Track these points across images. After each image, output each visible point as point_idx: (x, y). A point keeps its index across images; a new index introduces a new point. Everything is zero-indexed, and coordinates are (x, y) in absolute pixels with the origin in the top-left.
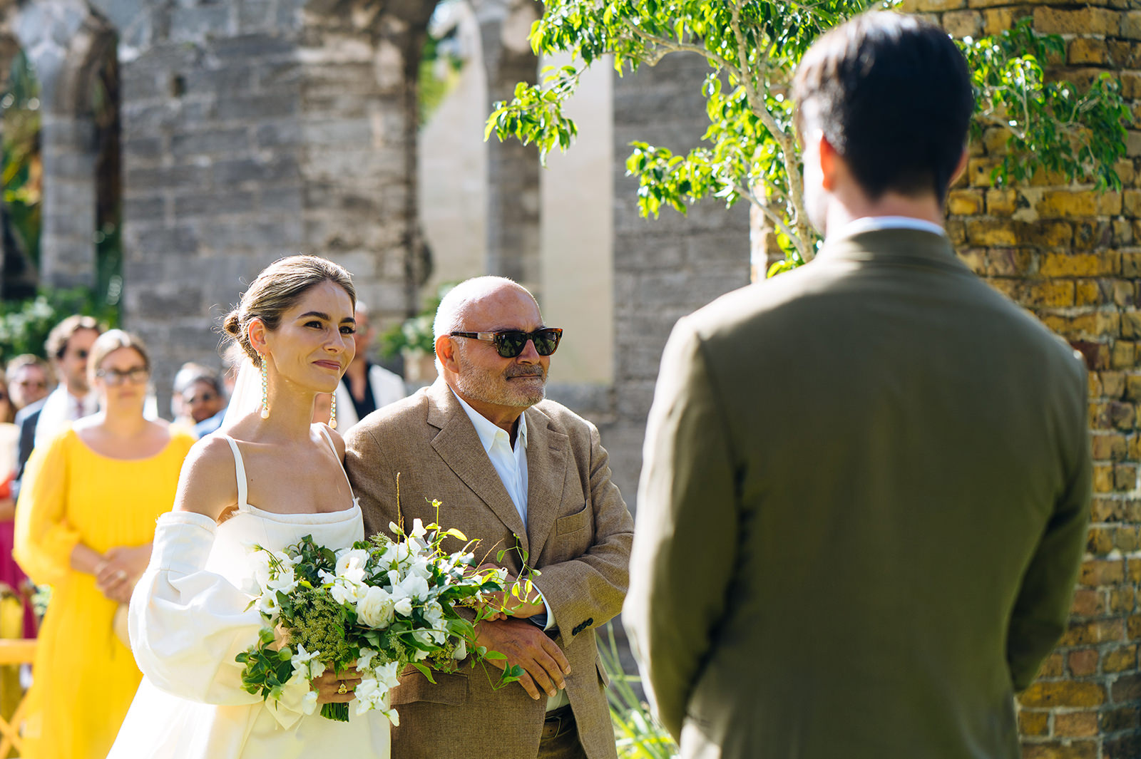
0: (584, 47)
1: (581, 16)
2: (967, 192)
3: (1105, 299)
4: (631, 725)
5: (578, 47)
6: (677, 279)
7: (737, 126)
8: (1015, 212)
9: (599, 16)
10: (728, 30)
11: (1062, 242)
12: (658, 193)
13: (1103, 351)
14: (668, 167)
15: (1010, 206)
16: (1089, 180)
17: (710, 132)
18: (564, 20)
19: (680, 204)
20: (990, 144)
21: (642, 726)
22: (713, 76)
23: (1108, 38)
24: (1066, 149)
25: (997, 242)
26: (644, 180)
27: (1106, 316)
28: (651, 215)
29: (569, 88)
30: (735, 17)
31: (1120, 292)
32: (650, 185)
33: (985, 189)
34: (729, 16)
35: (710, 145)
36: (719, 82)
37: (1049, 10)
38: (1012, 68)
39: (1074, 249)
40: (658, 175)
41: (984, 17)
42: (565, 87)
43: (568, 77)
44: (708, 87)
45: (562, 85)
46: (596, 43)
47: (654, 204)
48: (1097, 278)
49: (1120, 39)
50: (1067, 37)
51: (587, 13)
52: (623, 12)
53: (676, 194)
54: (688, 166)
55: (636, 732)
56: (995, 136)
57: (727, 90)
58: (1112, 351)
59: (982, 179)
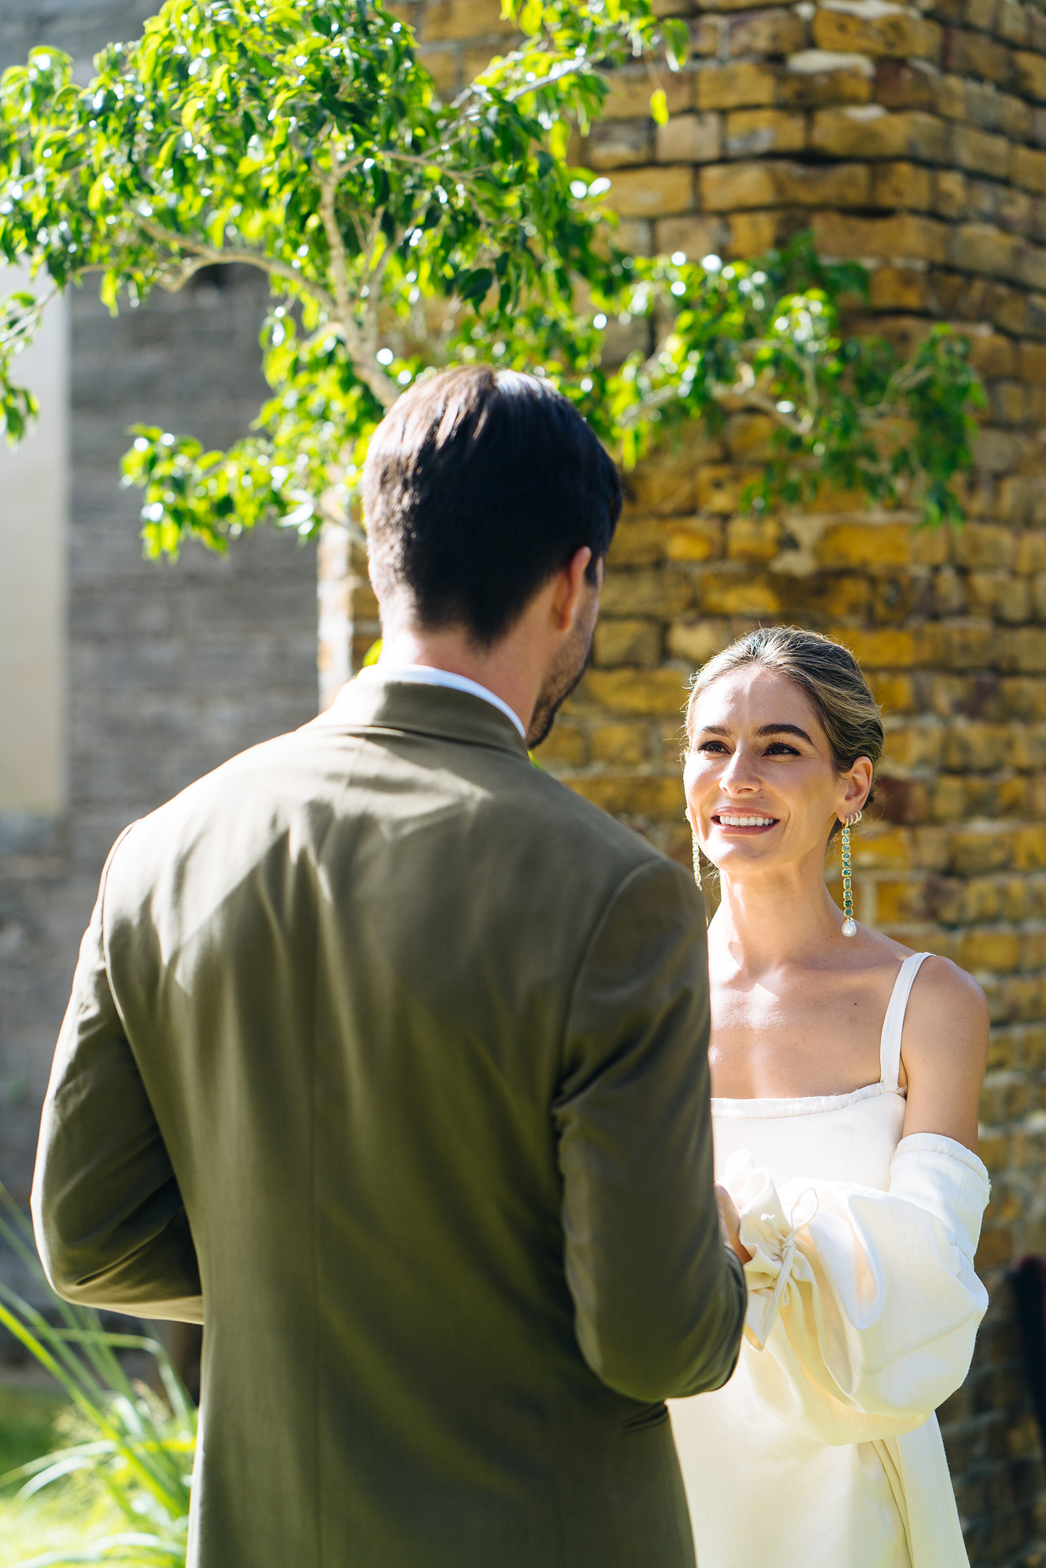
0: (50, 258)
1: (47, 201)
2: (696, 523)
3: (921, 706)
4: (114, 1421)
5: (39, 257)
6: (164, 653)
7: (315, 402)
8: (774, 557)
9: (80, 199)
10: (313, 222)
11: (853, 609)
12: (179, 515)
13: (918, 794)
14: (198, 471)
15: (768, 548)
16: (899, 505)
17: (267, 413)
18: (16, 203)
19: (216, 535)
20: (735, 441)
21: (133, 1424)
22: (280, 312)
23: (933, 267)
24: (871, 454)
25: (746, 609)
26: (153, 493)
27: (923, 733)
28: (164, 555)
29: (22, 331)
30: (328, 196)
31: (945, 693)
32: (162, 501)
33: (725, 518)
34: (316, 195)
35: (267, 435)
36: (291, 323)
37: (835, 219)
38: (787, 313)
39: (873, 623)
40: (179, 485)
41: (727, 227)
42: (17, 327)
43: (21, 311)
44: (271, 333)
45: (12, 323)
46: (73, 248)
47: (171, 535)
48: (908, 670)
49: (950, 269)
50: (868, 263)
51: (58, 196)
52: (124, 190)
53: (212, 519)
54: (232, 469)
55: (123, 1432)
56: (745, 429)
57: (302, 334)
58: (931, 792)
59: (720, 501)
